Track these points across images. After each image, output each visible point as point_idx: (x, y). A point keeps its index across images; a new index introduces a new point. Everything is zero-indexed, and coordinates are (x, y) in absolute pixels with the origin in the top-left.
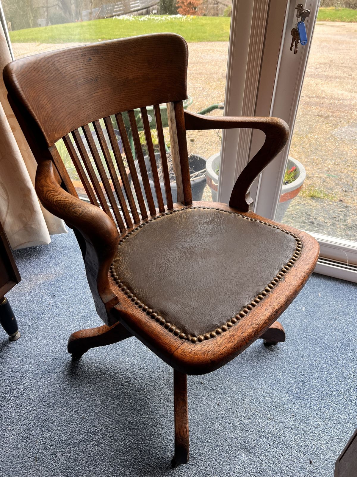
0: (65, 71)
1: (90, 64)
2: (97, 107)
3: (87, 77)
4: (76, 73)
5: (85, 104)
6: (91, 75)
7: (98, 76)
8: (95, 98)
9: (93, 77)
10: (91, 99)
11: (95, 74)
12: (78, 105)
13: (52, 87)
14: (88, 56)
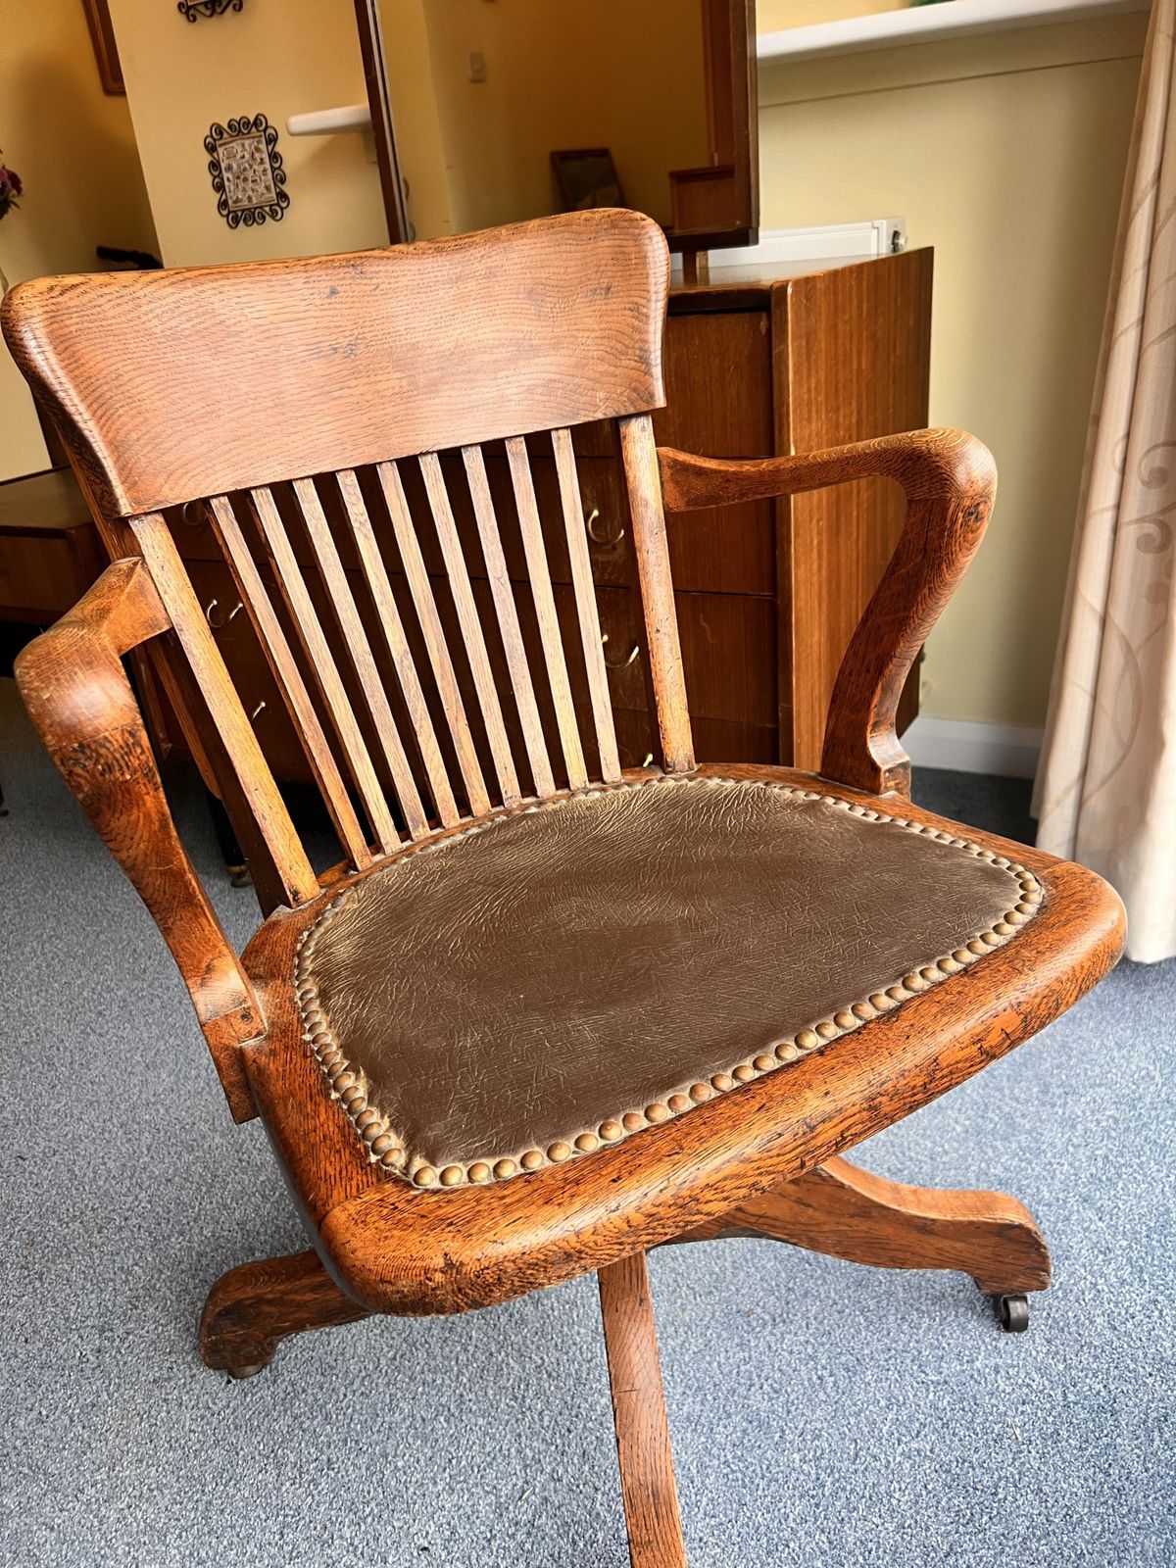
0: (239, 319)
1: (331, 306)
2: (346, 428)
3: (318, 339)
4: (278, 328)
5: (304, 416)
6: (333, 337)
7: (357, 339)
8: (343, 401)
9: (339, 341)
10: (327, 405)
11: (347, 333)
12: (272, 417)
13: (183, 358)
14: (325, 284)
